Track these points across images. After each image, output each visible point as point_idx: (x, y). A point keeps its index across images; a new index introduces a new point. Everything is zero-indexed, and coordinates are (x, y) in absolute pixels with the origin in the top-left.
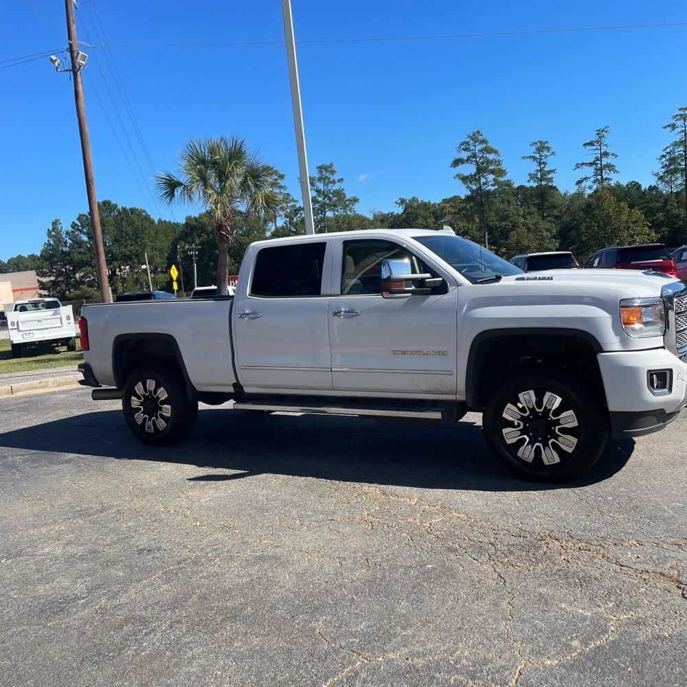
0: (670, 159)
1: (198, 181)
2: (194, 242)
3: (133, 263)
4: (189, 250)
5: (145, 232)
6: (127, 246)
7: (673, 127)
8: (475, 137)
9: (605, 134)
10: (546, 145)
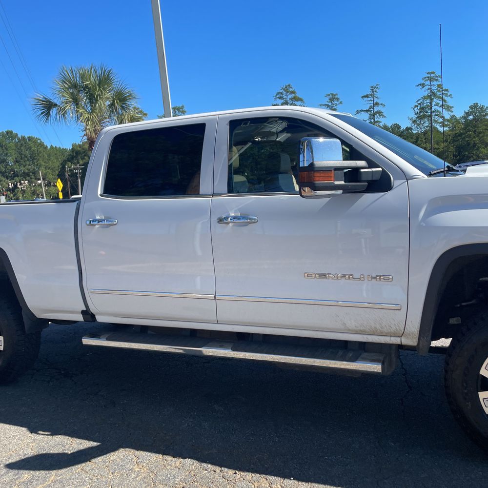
0: (420, 108)
1: (70, 102)
2: (78, 163)
3: (31, 178)
4: (75, 169)
5: (40, 155)
6: (26, 165)
7: (423, 85)
8: (287, 89)
9: (377, 90)
10: (336, 97)
